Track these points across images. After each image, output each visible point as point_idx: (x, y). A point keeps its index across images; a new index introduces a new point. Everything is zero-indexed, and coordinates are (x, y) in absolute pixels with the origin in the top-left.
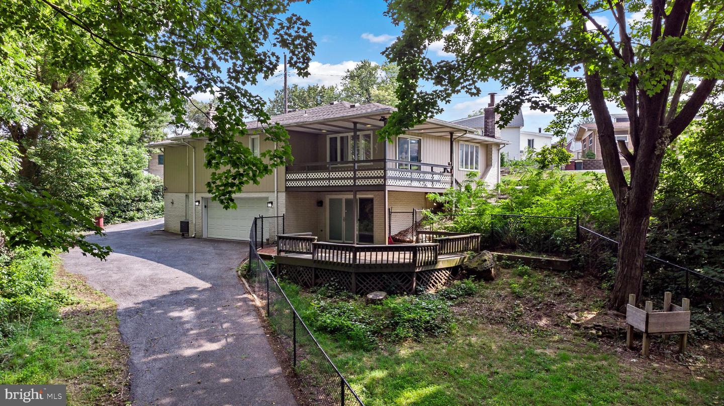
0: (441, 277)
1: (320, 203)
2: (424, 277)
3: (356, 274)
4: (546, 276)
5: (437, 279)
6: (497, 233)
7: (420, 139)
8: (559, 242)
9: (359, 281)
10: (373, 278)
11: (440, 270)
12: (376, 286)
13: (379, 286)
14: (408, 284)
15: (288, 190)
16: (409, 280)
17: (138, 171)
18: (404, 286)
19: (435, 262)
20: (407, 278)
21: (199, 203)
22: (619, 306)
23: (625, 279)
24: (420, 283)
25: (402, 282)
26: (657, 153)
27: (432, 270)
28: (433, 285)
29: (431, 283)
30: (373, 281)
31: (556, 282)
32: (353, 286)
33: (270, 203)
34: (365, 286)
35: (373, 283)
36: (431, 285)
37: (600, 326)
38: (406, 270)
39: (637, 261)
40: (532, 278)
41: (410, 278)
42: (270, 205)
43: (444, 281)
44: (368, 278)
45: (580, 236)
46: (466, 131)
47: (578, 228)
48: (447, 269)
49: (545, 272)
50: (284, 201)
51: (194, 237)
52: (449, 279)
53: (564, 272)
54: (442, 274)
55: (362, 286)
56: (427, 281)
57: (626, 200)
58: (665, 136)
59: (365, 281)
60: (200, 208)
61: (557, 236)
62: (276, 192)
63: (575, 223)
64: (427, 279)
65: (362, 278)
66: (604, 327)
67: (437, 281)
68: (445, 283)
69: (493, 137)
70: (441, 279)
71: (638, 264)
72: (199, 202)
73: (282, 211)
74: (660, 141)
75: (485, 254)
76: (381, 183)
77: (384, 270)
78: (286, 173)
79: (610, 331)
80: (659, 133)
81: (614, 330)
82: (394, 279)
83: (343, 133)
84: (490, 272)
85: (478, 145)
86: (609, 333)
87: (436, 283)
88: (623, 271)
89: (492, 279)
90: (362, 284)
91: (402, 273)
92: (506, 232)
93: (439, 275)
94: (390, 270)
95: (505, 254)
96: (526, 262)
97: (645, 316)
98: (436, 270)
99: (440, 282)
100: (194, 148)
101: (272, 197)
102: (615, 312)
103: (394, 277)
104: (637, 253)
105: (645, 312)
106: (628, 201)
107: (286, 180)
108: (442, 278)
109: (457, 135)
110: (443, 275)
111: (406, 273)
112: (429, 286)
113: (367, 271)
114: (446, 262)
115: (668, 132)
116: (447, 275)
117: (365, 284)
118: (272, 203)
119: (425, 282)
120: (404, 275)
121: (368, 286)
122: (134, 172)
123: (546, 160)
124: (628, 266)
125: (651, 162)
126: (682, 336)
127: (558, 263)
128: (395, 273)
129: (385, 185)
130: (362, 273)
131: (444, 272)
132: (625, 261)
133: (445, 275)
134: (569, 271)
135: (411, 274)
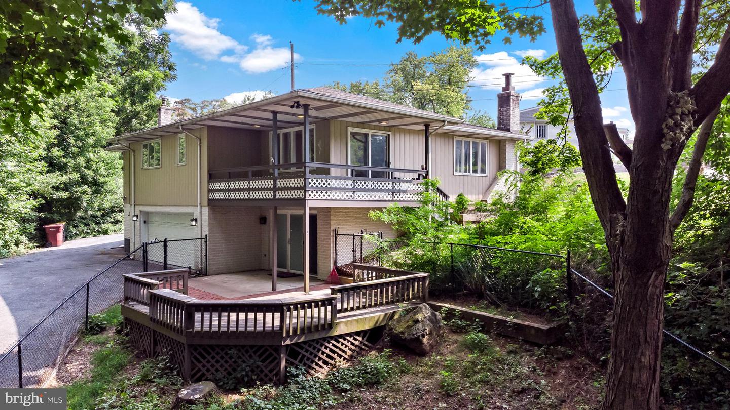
0: (343, 348)
1: (263, 220)
2: (307, 351)
3: (190, 346)
4: (510, 353)
5: (334, 352)
6: (459, 271)
7: (389, 135)
8: (537, 295)
9: (195, 358)
10: (218, 354)
11: (343, 336)
12: (222, 366)
13: (226, 366)
14: (273, 364)
15: (212, 203)
16: (275, 359)
17: (106, 179)
18: (266, 367)
19: (331, 326)
20: (271, 355)
21: (138, 218)
24: (296, 362)
25: (263, 361)
26: (666, 146)
27: (325, 339)
28: (326, 363)
29: (320, 359)
30: (218, 357)
31: (524, 365)
32: (186, 365)
33: (193, 220)
34: (204, 366)
35: (217, 362)
36: (320, 363)
38: (267, 342)
39: (642, 354)
40: (487, 355)
41: (275, 355)
42: (194, 223)
43: (349, 353)
44: (209, 354)
45: (572, 288)
46: (444, 122)
47: (569, 272)
48: (358, 333)
49: (510, 347)
50: (208, 218)
51: (133, 259)
52: (362, 349)
53: (540, 346)
54: (346, 342)
55: (200, 366)
56: (312, 357)
57: (619, 238)
58: (679, 111)
59: (204, 358)
60: (138, 223)
61: (536, 283)
62: (199, 206)
63: (565, 264)
64: (311, 354)
65: (200, 354)
67: (335, 356)
68: (351, 357)
69: (509, 130)
70: (344, 352)
71: (645, 360)
72: (137, 216)
73: (206, 231)
74: (671, 122)
75: (421, 308)
76: (301, 196)
77: (232, 342)
78: (209, 182)
80: (668, 105)
82: (251, 357)
83: (285, 128)
84: (421, 343)
85: (485, 141)
87: (332, 358)
89: (423, 354)
90: (200, 362)
91: (261, 347)
92: (470, 271)
93: (339, 345)
94: (243, 342)
95: (459, 308)
96: (487, 325)
98: (332, 338)
99: (340, 356)
100: (134, 151)
101: (196, 211)
103: (251, 352)
104: (642, 339)
106: (622, 240)
107: (210, 191)
108: (346, 350)
109: (434, 127)
110: (349, 344)
111: (271, 346)
112: (317, 365)
113: (206, 342)
114: (355, 323)
115: (686, 102)
116: (356, 343)
117: (204, 362)
118: (196, 220)
119: (308, 359)
120: (266, 350)
121: (209, 366)
122: (102, 179)
123: (539, 161)
124: (625, 362)
125: (657, 166)
127: (533, 331)
128: (252, 347)
129: (304, 199)
130: (200, 346)
131: (351, 339)
132: (620, 352)
133: (352, 344)
134: (549, 346)
135: (277, 349)
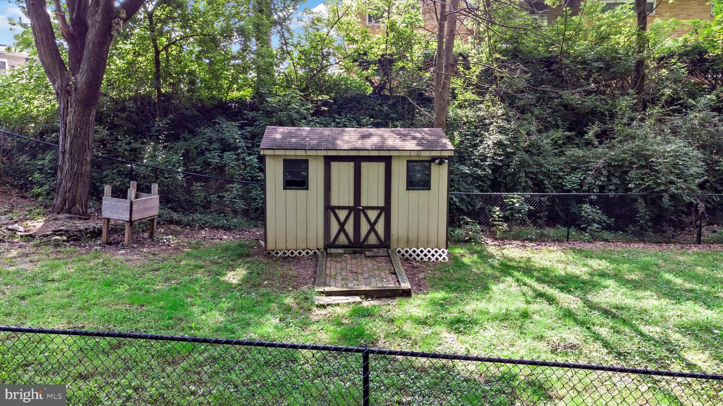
22: (70, 208)
23: (76, 177)
37: (61, 230)
39: (87, 156)
57: (73, 86)
66: (66, 231)
71: (88, 159)
74: (116, 20)
79: (75, 233)
81: (78, 231)
86: (74, 235)
88: (72, 168)
97: (129, 205)
102: (68, 215)
104: (87, 147)
105: (128, 201)
106: (76, 88)
115: (124, 13)
124: (78, 161)
126: (152, 220)
132: (74, 157)
